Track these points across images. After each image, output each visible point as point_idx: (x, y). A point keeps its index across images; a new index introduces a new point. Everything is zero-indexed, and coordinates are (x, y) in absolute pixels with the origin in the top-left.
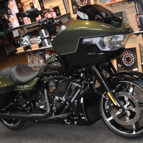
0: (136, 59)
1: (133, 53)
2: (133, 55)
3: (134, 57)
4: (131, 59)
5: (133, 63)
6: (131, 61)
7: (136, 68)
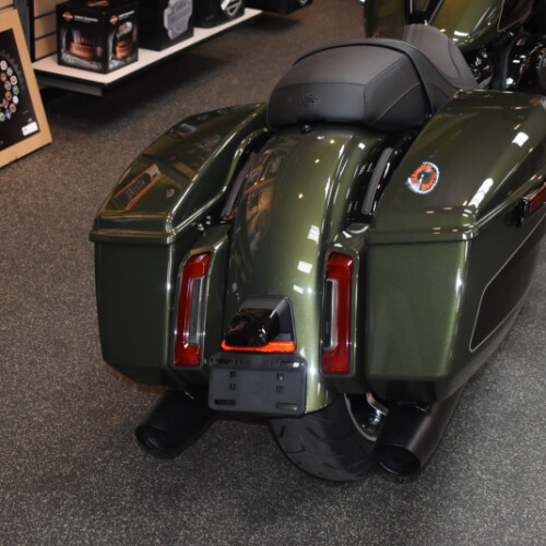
0: (21, 80)
1: (8, 56)
2: (9, 65)
3: (14, 74)
4: (7, 86)
5: (16, 100)
6: (8, 94)
7: (30, 120)
